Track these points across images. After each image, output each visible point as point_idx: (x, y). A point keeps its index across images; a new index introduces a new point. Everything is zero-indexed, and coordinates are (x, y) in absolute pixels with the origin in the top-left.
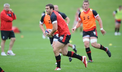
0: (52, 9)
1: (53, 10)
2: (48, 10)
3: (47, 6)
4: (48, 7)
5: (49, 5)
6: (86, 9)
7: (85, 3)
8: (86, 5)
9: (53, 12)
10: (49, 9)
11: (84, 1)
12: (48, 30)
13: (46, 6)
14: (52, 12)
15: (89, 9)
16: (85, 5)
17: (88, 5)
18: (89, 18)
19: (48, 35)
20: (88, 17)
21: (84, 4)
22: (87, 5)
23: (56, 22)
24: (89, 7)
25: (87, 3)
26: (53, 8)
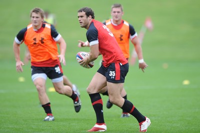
0: (90, 16)
1: (93, 18)
2: (83, 18)
3: (81, 11)
4: (83, 13)
5: (84, 10)
6: (117, 19)
7: (115, 9)
8: (116, 14)
9: (92, 23)
10: (85, 17)
11: (112, 6)
12: (81, 54)
13: (79, 12)
14: (90, 22)
15: (123, 22)
16: (115, 12)
17: (120, 14)
18: (122, 38)
19: (80, 62)
20: (122, 36)
21: (113, 11)
22: (118, 12)
23: (96, 42)
24: (122, 16)
25: (118, 9)
26: (92, 15)
